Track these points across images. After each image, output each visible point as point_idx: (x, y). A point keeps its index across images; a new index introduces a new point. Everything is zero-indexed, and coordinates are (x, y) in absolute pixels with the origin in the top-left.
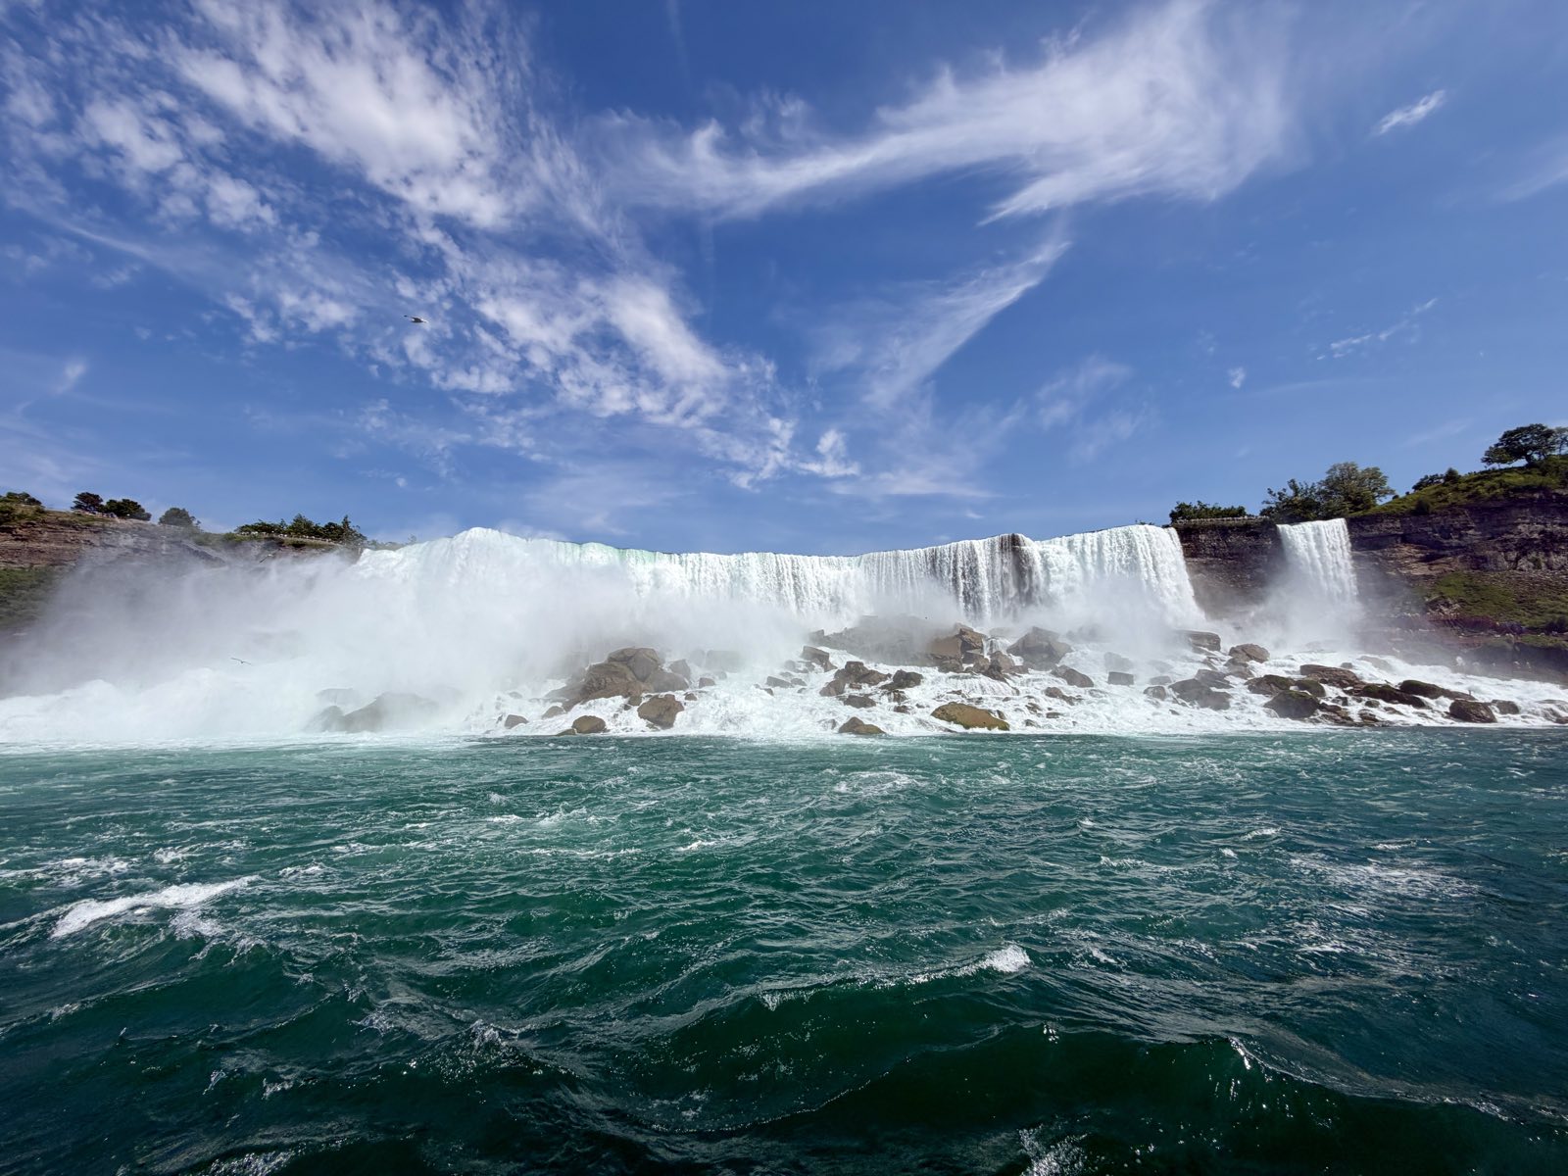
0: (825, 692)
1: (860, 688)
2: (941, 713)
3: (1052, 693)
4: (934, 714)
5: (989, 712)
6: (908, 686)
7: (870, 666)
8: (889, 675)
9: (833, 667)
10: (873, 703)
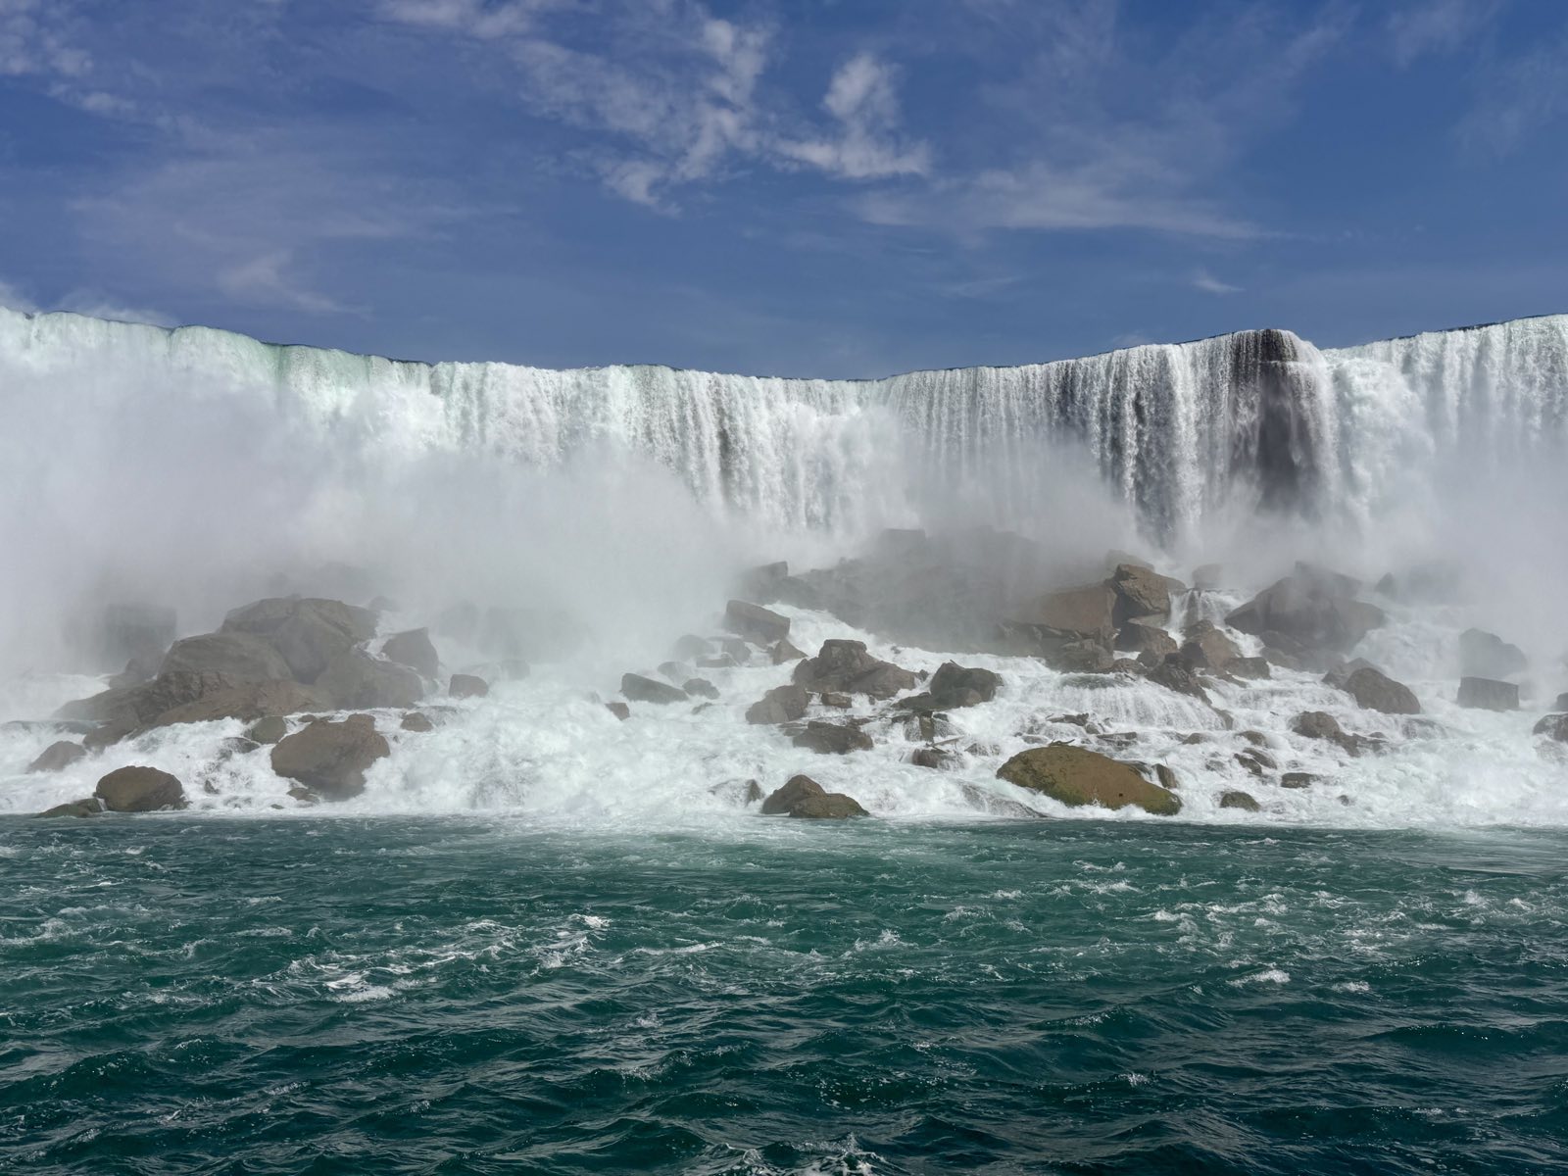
0: (757, 715)
1: (846, 705)
2: (1024, 770)
3: (1310, 726)
4: (1004, 772)
5: (1139, 768)
6: (961, 702)
7: (879, 651)
8: (923, 675)
9: (794, 653)
10: (866, 743)
